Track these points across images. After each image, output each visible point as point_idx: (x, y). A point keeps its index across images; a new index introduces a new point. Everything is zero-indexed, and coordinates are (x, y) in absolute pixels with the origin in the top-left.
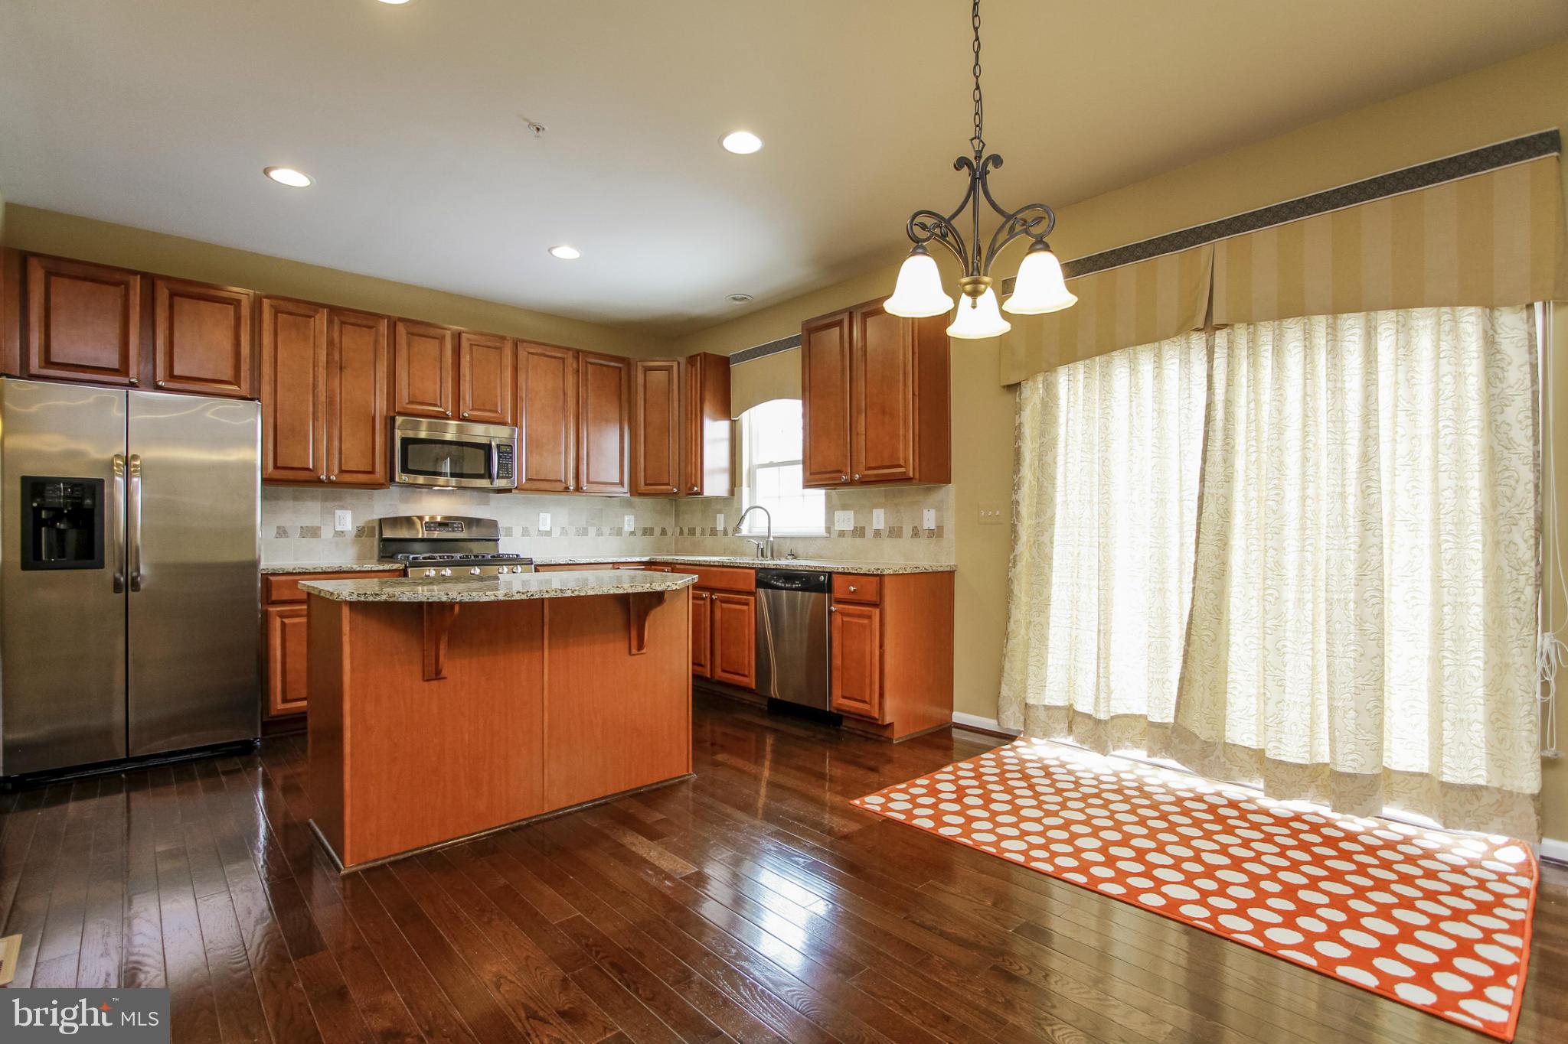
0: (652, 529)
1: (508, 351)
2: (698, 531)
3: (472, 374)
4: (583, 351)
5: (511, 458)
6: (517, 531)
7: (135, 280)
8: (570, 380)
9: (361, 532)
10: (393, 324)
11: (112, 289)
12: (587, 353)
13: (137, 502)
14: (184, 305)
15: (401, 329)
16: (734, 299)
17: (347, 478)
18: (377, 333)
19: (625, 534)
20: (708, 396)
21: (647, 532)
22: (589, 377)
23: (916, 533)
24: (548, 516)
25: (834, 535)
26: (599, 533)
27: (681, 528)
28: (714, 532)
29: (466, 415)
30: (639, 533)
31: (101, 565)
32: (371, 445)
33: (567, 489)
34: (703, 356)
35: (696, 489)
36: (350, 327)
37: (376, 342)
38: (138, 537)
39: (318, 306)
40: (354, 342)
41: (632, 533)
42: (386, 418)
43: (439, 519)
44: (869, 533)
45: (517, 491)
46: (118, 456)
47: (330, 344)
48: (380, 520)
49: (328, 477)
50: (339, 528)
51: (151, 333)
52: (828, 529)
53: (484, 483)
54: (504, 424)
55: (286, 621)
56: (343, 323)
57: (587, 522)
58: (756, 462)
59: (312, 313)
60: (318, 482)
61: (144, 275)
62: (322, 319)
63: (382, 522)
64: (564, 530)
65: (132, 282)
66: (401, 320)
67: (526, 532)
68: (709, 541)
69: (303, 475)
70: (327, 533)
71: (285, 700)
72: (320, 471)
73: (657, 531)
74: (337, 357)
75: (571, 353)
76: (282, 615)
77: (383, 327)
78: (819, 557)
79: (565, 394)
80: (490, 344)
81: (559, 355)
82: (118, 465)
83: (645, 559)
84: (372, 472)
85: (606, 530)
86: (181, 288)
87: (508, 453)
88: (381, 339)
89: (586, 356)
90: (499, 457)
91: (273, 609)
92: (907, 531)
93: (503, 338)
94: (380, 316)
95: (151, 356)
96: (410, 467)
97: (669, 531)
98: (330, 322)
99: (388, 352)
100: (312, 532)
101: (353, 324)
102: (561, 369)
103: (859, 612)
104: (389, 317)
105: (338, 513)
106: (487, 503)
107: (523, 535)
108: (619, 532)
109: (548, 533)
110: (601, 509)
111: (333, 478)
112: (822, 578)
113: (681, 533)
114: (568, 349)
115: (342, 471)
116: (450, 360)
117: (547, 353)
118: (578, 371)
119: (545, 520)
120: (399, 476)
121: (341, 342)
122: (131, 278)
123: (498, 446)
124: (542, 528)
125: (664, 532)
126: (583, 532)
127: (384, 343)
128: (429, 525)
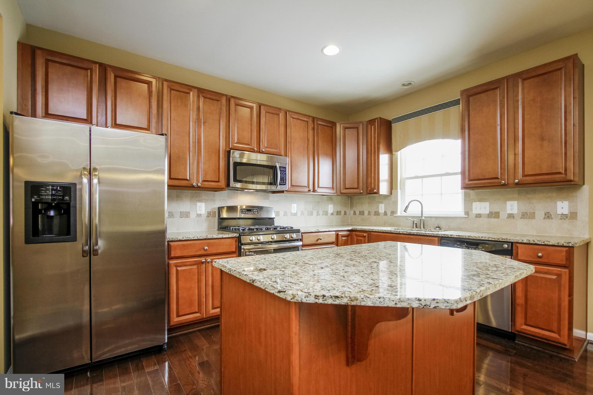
0: (340, 212)
1: (282, 115)
2: (366, 213)
4: (316, 118)
5: (285, 174)
6: (282, 213)
7: (96, 67)
8: (311, 132)
9: (210, 214)
10: (229, 99)
11: (83, 72)
12: (318, 119)
13: (96, 199)
14: (122, 83)
15: (232, 101)
16: (404, 85)
17: (206, 185)
18: (221, 104)
19: (329, 214)
20: (382, 141)
21: (338, 213)
22: (319, 131)
23: (548, 216)
24: (295, 205)
25: (472, 216)
26: (318, 214)
27: (354, 211)
28: (377, 213)
29: (264, 150)
30: (335, 214)
31: (75, 239)
32: (218, 166)
33: (309, 191)
34: (379, 119)
35: (375, 190)
36: (208, 100)
37: (220, 109)
38: (96, 220)
39: (191, 88)
40: (210, 109)
41: (332, 214)
42: (225, 151)
44: (503, 215)
45: (286, 192)
46: (84, 169)
47: (198, 109)
48: (219, 208)
49: (197, 184)
50: (199, 212)
51: (104, 99)
52: (467, 213)
54: (281, 155)
55: (179, 269)
56: (204, 98)
57: (313, 208)
58: (404, 176)
59: (188, 91)
60: (192, 187)
61: (101, 65)
62: (192, 95)
64: (302, 213)
65: (94, 68)
67: (285, 214)
68: (373, 218)
69: (184, 183)
70: (193, 215)
71: (178, 316)
72: (193, 181)
73: (343, 213)
74: (201, 117)
75: (311, 118)
77: (224, 100)
78: (461, 229)
79: (308, 140)
80: (274, 112)
81: (305, 119)
82: (85, 174)
84: (218, 182)
85: (321, 212)
86: (120, 74)
87: (284, 171)
88: (223, 107)
89: (318, 121)
90: (281, 174)
91: (172, 262)
92: (540, 214)
93: (280, 109)
94: (223, 95)
95: (104, 112)
96: (238, 178)
97: (348, 213)
98: (198, 97)
99: (226, 115)
100: (186, 215)
101: (211, 99)
102: (306, 127)
103: (546, 271)
104: (226, 95)
105: (199, 204)
106: (268, 199)
107: (284, 216)
108: (326, 213)
109: (295, 214)
110: (319, 202)
111: (199, 184)
112: (506, 246)
114: (310, 116)
115: (204, 181)
116: (256, 120)
117: (301, 118)
118: (314, 128)
119: (294, 207)
120: (232, 184)
121: (203, 108)
122: (94, 66)
123: (280, 168)
124: (292, 212)
125: (345, 213)
126: (311, 214)
127: (224, 109)
128: (242, 211)
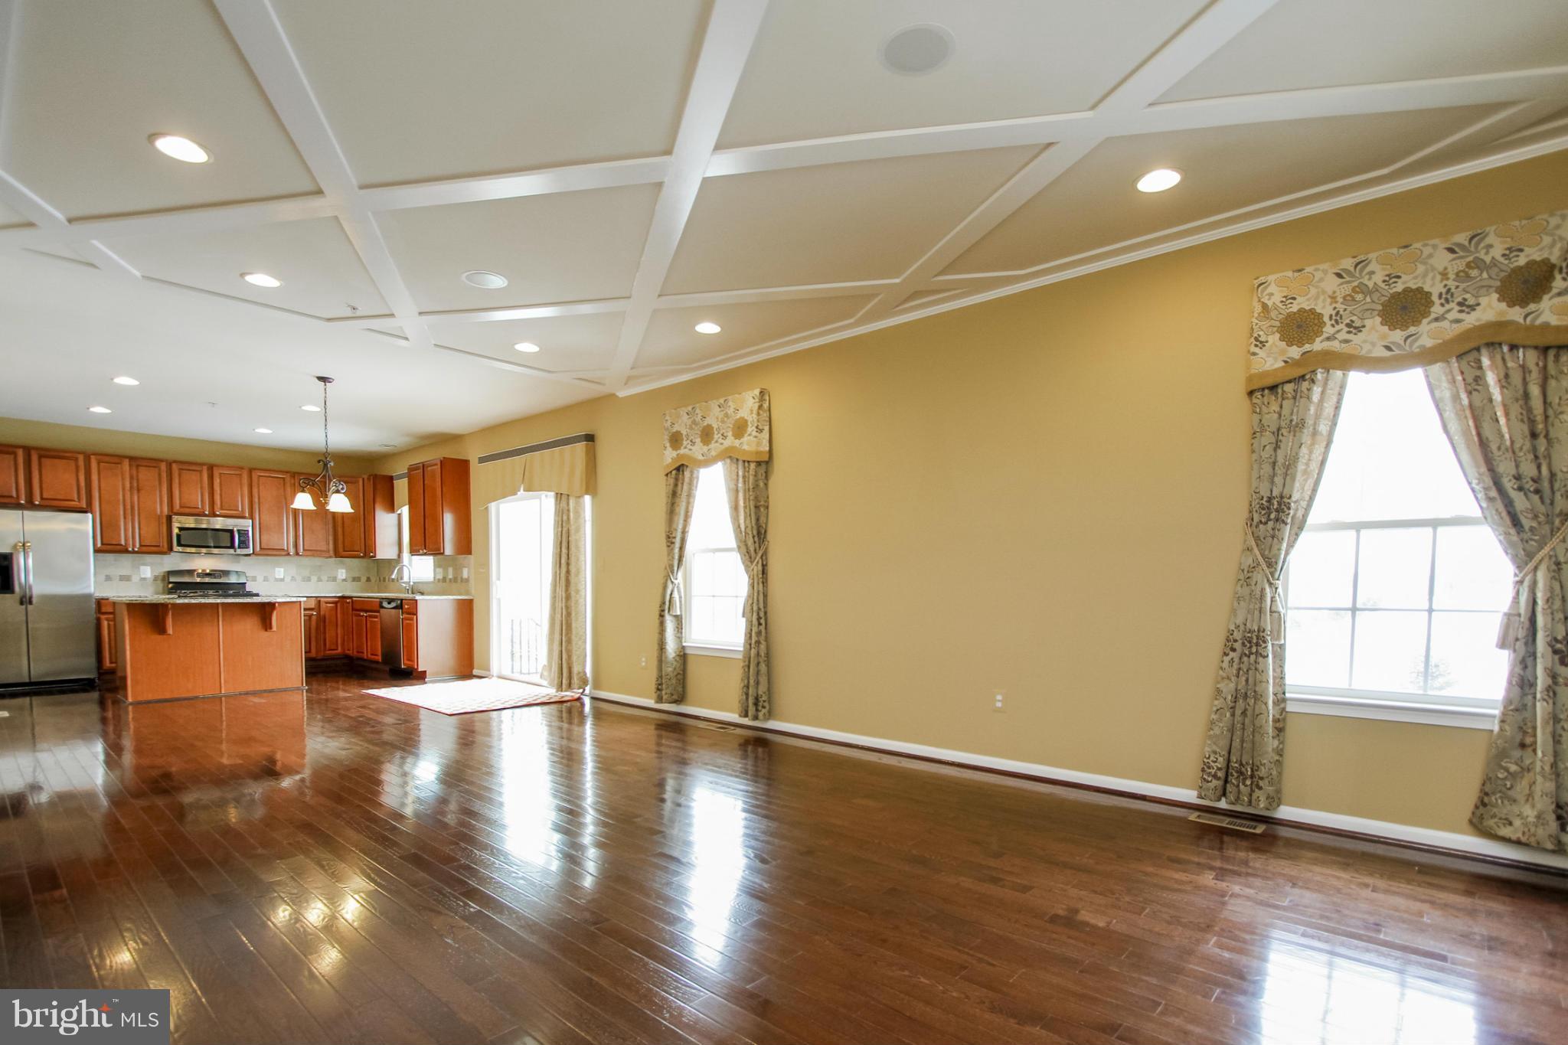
0: (359, 578)
1: (245, 475)
2: (387, 579)
3: (221, 490)
4: (297, 473)
5: (247, 537)
6: (260, 578)
7: (19, 450)
8: (288, 490)
9: (156, 578)
10: (170, 464)
13: (30, 563)
15: (174, 466)
16: (385, 446)
17: (144, 549)
18: (160, 470)
19: (339, 581)
20: (378, 500)
21: (356, 579)
23: (462, 580)
24: (282, 570)
25: (437, 581)
26: (319, 580)
27: (380, 578)
28: (392, 580)
29: (218, 513)
30: (348, 580)
31: (14, 592)
32: (157, 532)
33: (288, 554)
34: (374, 476)
35: (374, 553)
36: (143, 467)
37: (160, 475)
38: (31, 580)
39: (123, 457)
40: (146, 475)
41: (344, 580)
42: (167, 516)
43: (208, 571)
45: (254, 556)
46: (19, 542)
47: (131, 478)
48: (167, 572)
49: (133, 549)
50: (143, 576)
51: (30, 478)
53: (231, 551)
54: (244, 517)
55: (110, 623)
56: (138, 466)
57: (310, 574)
59: (120, 461)
60: (128, 551)
61: (24, 447)
62: (126, 463)
63: (170, 573)
64: (293, 579)
65: (18, 452)
66: (175, 462)
67: (266, 579)
68: (391, 585)
69: (119, 547)
70: (135, 579)
72: (129, 545)
73: (364, 579)
74: (135, 485)
75: (288, 474)
76: (107, 619)
77: (163, 466)
79: (285, 499)
80: (232, 472)
81: (281, 476)
82: (19, 546)
83: (340, 595)
84: (160, 546)
85: (324, 578)
86: (45, 453)
87: (245, 534)
88: (163, 473)
89: (299, 476)
90: (239, 537)
91: (103, 617)
92: (459, 579)
93: (242, 468)
94: (162, 461)
95: (30, 489)
96: (183, 543)
97: (373, 579)
98: (130, 465)
99: (167, 480)
100: (125, 578)
101: (146, 466)
102: (282, 484)
103: (410, 618)
104: (166, 461)
105: (141, 567)
106: (239, 562)
107: (264, 581)
108: (334, 579)
109: (282, 580)
110: (320, 566)
111: (137, 548)
112: (399, 602)
113: (380, 581)
114: (287, 472)
115: (141, 546)
116: (207, 483)
117: (272, 476)
118: (295, 485)
119: (280, 572)
120: (176, 548)
121: (137, 476)
122: (17, 449)
123: (238, 530)
124: (277, 577)
125: (368, 580)
126: (309, 579)
127: (164, 475)
128: (199, 575)
